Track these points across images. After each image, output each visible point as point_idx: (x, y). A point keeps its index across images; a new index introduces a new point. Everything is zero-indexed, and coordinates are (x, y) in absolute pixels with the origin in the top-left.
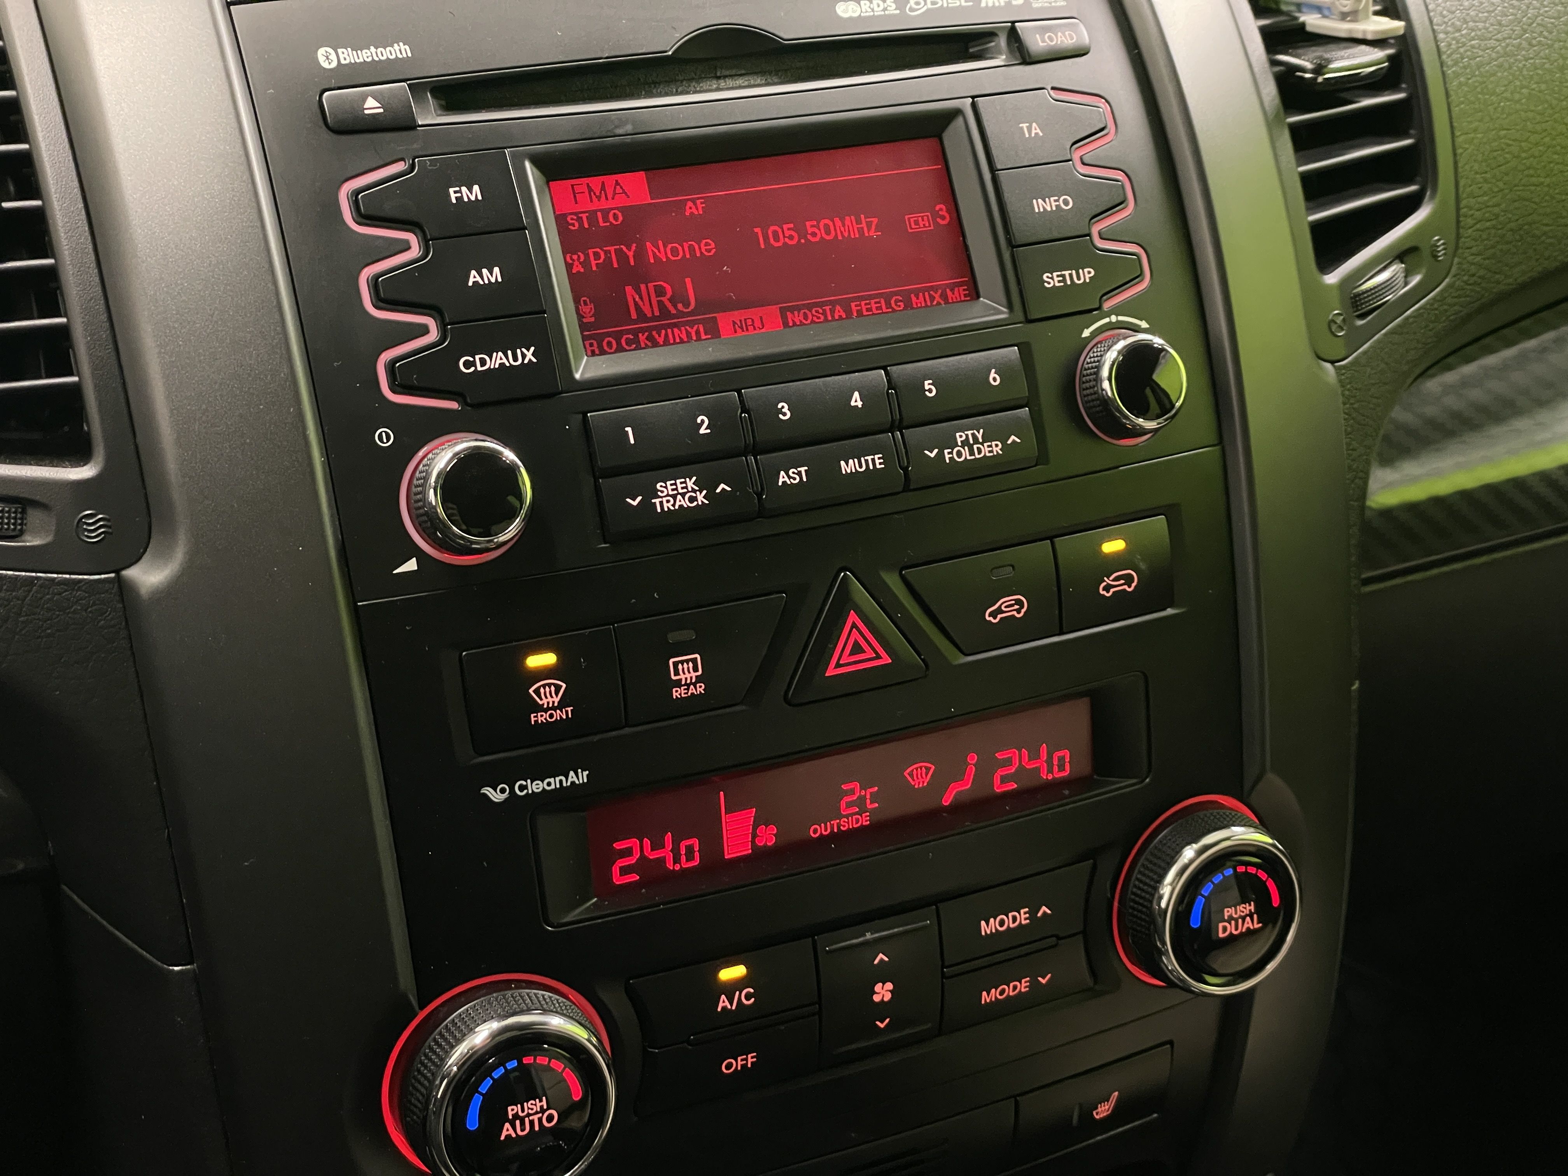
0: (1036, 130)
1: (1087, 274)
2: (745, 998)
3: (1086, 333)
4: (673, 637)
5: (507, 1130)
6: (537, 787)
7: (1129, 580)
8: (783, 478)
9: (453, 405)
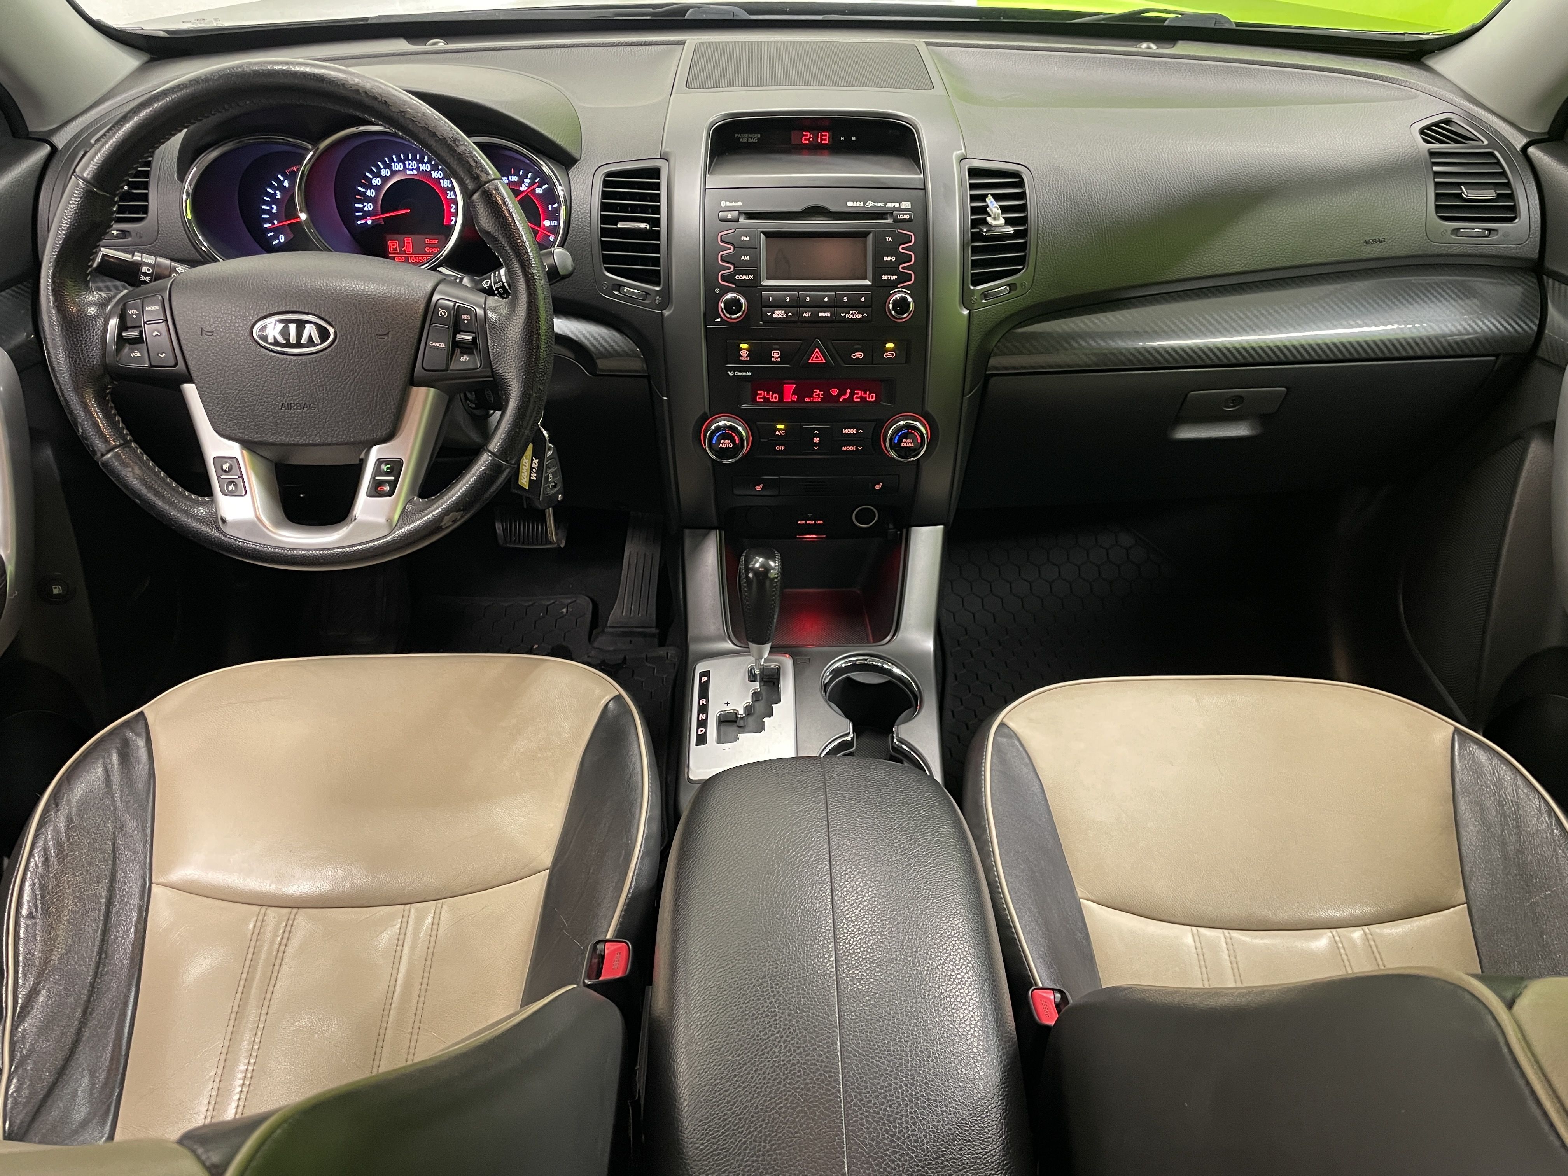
0: (890, 239)
1: (895, 277)
2: (782, 433)
3: (892, 292)
4: (774, 346)
5: (721, 445)
6: (740, 374)
7: (893, 355)
8: (805, 314)
9: (734, 286)
